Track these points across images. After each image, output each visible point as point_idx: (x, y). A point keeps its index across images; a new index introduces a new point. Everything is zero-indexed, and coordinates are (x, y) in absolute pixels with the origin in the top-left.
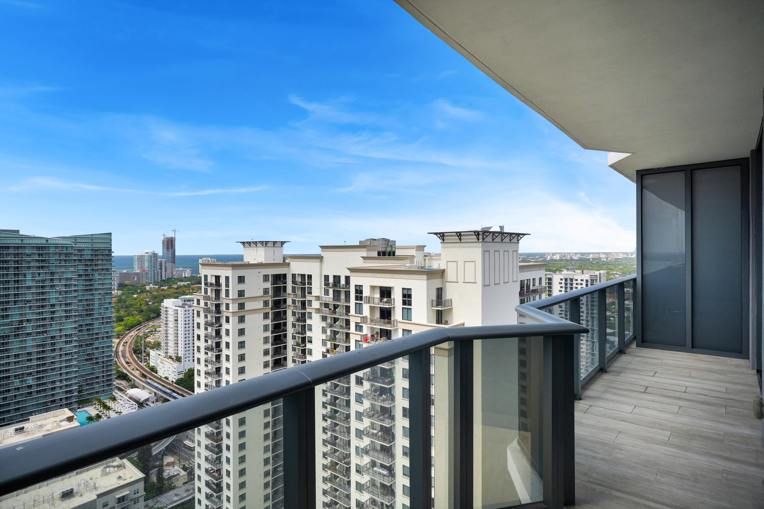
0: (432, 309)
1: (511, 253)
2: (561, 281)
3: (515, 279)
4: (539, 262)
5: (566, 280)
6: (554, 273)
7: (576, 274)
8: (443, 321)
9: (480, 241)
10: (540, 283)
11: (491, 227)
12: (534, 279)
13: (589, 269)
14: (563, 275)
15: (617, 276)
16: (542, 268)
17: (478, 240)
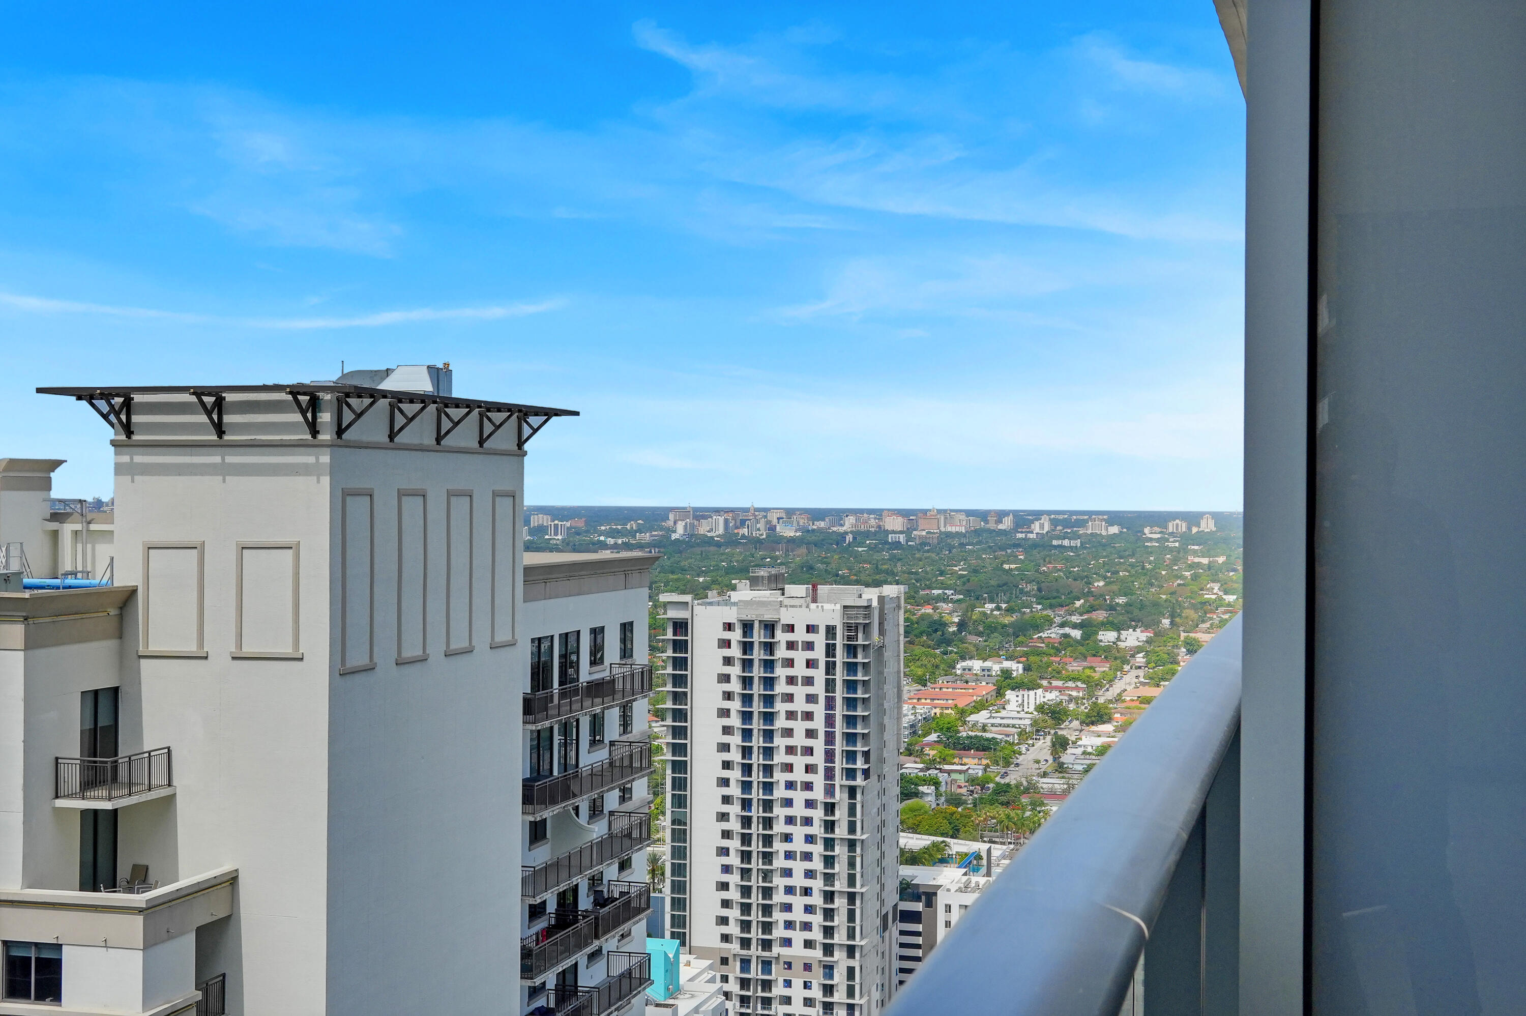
0: (60, 812)
1: (483, 503)
2: (727, 635)
3: (503, 636)
4: (640, 546)
5: (747, 627)
6: (697, 596)
7: (787, 602)
8: (123, 872)
9: (321, 437)
10: (626, 652)
11: (388, 372)
12: (597, 633)
13: (843, 577)
14: (734, 608)
15: (944, 606)
16: (635, 577)
17: (315, 433)
